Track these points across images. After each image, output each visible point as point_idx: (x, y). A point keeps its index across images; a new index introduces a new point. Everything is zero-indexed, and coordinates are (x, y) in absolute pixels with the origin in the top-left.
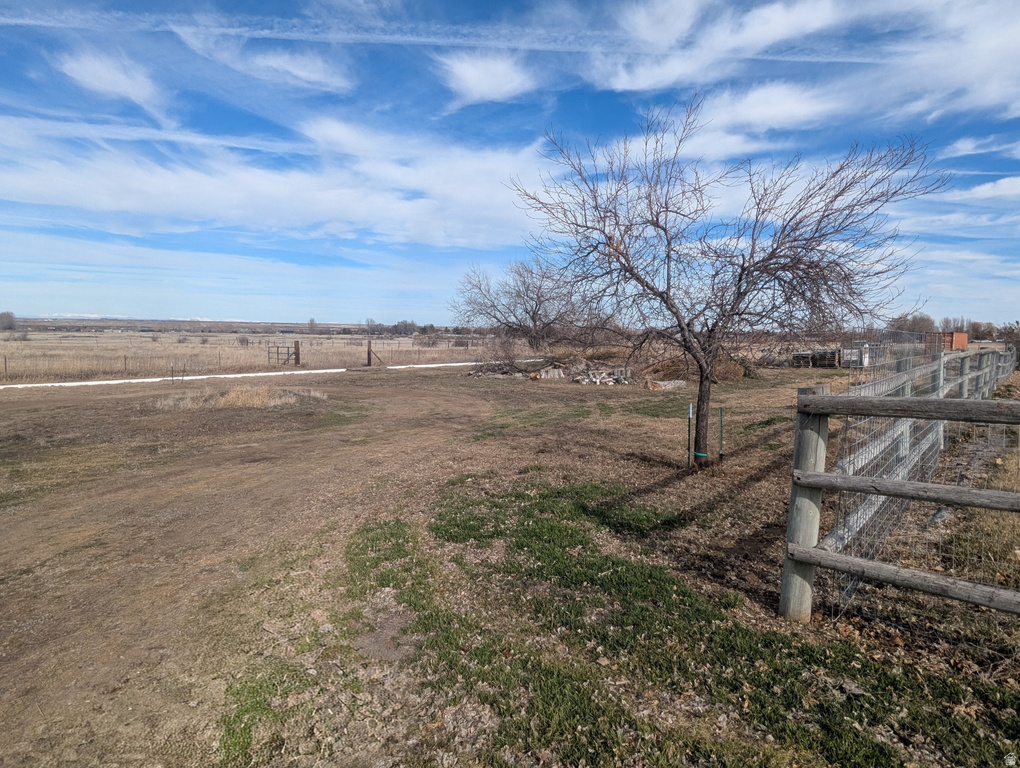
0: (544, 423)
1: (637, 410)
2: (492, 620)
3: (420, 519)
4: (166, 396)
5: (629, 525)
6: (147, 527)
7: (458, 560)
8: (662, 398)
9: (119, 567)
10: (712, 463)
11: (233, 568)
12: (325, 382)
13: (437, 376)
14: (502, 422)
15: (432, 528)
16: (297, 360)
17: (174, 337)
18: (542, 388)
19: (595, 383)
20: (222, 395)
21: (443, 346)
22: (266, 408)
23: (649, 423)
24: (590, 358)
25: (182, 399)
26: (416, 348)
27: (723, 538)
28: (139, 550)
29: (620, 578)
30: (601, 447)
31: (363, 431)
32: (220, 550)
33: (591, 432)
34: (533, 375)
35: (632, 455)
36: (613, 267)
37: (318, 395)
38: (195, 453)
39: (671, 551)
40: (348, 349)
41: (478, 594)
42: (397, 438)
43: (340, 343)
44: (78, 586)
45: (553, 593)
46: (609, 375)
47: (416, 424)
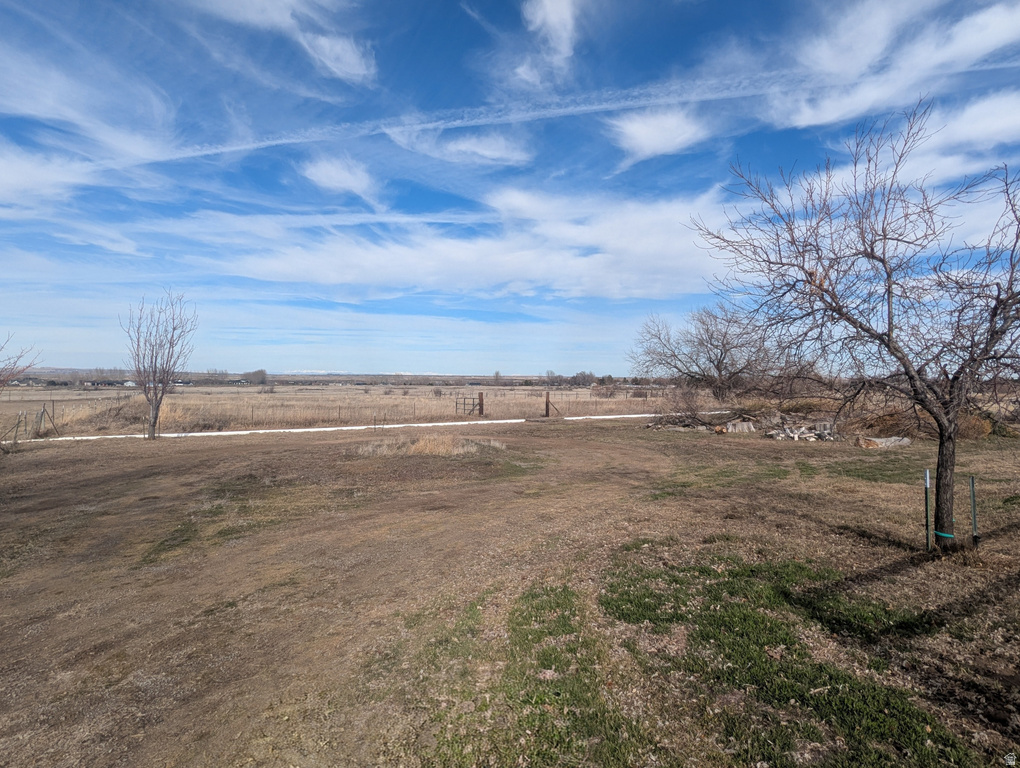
0: (732, 483)
1: (848, 472)
2: (669, 734)
3: (589, 588)
4: (367, 443)
5: (849, 623)
6: (333, 570)
7: (629, 645)
8: (879, 458)
9: (303, 609)
10: (962, 547)
11: (400, 622)
12: (505, 433)
13: (614, 428)
14: (684, 480)
15: (603, 602)
16: (481, 411)
17: (381, 389)
18: (729, 443)
19: (793, 438)
20: (413, 442)
21: (621, 397)
22: (450, 457)
23: (864, 488)
24: (788, 411)
25: (380, 446)
26: (594, 399)
27: (995, 657)
28: (323, 593)
29: (842, 702)
30: (804, 516)
31: (537, 483)
32: (391, 601)
33: (790, 496)
34: (718, 428)
35: (846, 528)
36: (816, 307)
37: (497, 444)
38: (384, 497)
39: (914, 668)
40: (528, 400)
41: (654, 695)
42: (570, 492)
43: (520, 395)
44: (268, 625)
45: (749, 708)
46: (810, 429)
47: (592, 477)
